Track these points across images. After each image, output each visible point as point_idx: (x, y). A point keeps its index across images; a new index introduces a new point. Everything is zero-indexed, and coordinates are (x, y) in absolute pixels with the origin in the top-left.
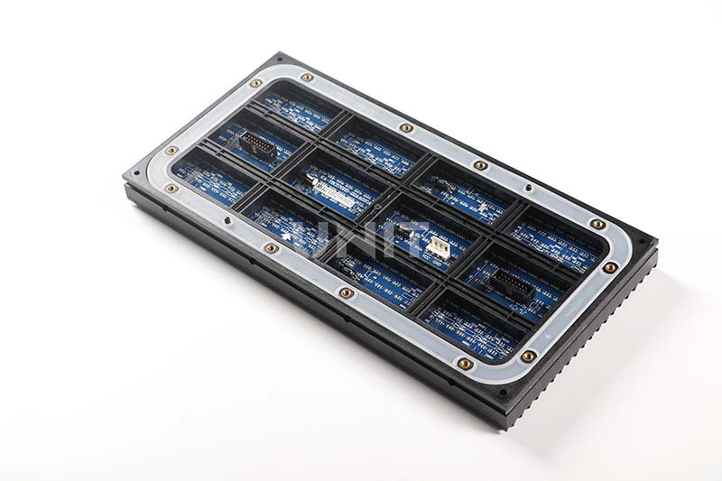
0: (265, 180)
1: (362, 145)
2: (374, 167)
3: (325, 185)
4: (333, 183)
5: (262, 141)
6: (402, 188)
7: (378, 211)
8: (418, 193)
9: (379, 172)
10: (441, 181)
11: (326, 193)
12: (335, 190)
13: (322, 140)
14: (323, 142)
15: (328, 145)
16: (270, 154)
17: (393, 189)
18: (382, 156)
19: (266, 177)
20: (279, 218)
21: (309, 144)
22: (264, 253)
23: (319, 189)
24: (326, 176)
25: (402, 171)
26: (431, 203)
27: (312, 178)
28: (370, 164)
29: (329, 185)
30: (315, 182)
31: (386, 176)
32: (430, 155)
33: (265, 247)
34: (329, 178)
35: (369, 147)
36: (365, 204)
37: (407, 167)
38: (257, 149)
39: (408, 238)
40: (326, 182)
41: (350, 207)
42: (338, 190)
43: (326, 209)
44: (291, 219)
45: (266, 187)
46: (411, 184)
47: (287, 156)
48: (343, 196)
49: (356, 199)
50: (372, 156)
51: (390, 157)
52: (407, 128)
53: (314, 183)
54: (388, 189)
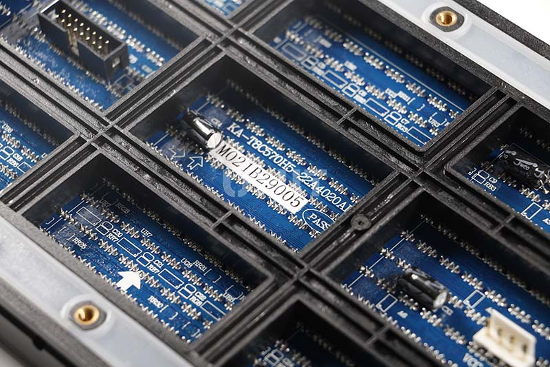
0: (89, 129)
1: (336, 51)
2: (358, 115)
3: (236, 150)
4: (258, 145)
5: (94, 27)
6: (424, 177)
7: (360, 234)
8: (464, 194)
9: (370, 130)
10: (524, 163)
11: (239, 171)
12: (261, 165)
13: (238, 34)
14: (241, 42)
15: (253, 50)
16: (110, 61)
17: (402, 178)
18: (382, 82)
19: (93, 123)
20: (118, 226)
21: (206, 43)
22: (67, 325)
23: (222, 160)
24: (243, 125)
25: (429, 126)
26: (495, 224)
27: (207, 131)
28: (349, 107)
29: (248, 149)
30: (214, 141)
31: (386, 141)
32: (500, 95)
33: (72, 312)
34: (248, 133)
35: (352, 57)
36: (332, 209)
37: (441, 117)
38: (80, 46)
39: (429, 307)
40: (242, 141)
41: (294, 210)
42: (269, 163)
43: (234, 219)
44: (147, 233)
45: (91, 149)
46: (448, 167)
47: (153, 66)
48: (280, 180)
49: (309, 193)
50: (359, 81)
51: (401, 87)
52: (448, 19)
53: (211, 143)
54: (390, 177)
